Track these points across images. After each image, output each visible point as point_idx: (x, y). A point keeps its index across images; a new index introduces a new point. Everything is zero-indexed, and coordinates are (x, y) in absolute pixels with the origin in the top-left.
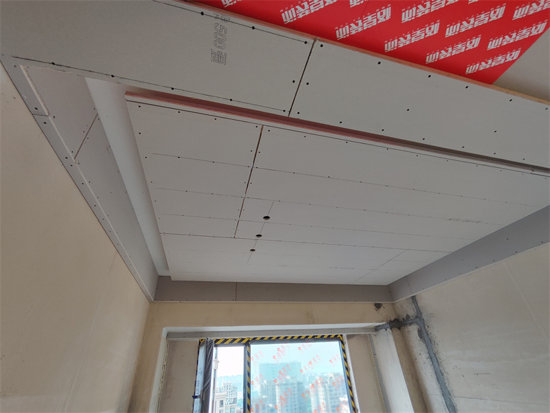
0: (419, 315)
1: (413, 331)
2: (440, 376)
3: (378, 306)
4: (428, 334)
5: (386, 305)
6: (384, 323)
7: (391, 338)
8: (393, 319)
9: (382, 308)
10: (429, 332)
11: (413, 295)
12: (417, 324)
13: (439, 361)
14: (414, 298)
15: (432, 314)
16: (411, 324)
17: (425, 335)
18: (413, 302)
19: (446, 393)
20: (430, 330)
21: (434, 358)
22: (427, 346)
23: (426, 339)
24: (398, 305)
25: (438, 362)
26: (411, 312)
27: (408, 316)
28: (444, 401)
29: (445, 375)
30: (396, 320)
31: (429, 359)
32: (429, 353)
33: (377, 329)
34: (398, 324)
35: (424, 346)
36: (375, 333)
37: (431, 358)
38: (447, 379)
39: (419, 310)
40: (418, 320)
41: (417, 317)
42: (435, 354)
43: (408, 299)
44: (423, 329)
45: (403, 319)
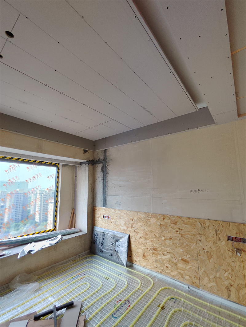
0: (105, 159)
1: (99, 167)
2: (105, 187)
3: (85, 151)
4: (106, 169)
5: (90, 152)
6: (86, 161)
7: (87, 169)
8: (91, 159)
9: (87, 153)
10: (107, 168)
11: (106, 149)
12: (103, 164)
13: (107, 181)
14: (105, 151)
15: (112, 160)
16: (99, 163)
17: (105, 169)
18: (104, 153)
19: (105, 194)
21: (105, 180)
23: (104, 171)
24: (96, 153)
26: (102, 158)
27: (99, 159)
28: (103, 197)
29: (107, 187)
30: (93, 161)
31: (102, 180)
32: (103, 177)
33: (81, 164)
34: (93, 163)
35: (102, 174)
36: (79, 166)
38: (107, 189)
39: (106, 157)
40: (104, 162)
42: (106, 178)
43: (102, 151)
44: (105, 166)
45: (96, 160)
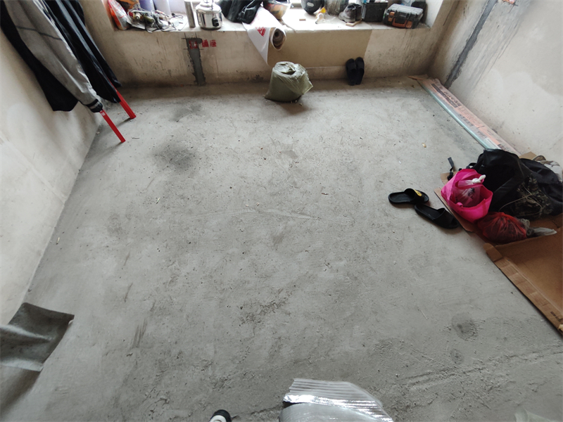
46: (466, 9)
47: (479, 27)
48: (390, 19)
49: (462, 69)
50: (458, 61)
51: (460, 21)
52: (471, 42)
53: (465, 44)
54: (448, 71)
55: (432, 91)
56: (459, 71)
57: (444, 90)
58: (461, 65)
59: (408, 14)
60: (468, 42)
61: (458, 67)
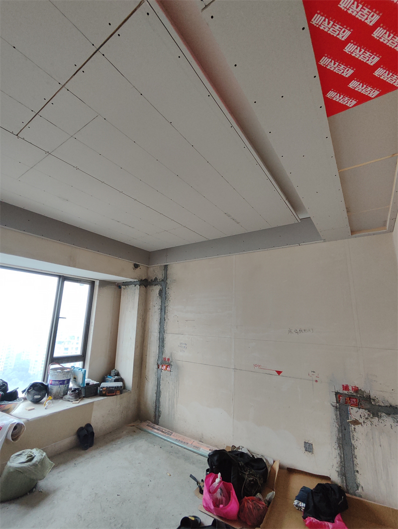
0: (165, 279)
1: (156, 289)
2: (162, 321)
3: (136, 266)
4: (166, 294)
5: (142, 267)
6: (135, 280)
7: (137, 292)
8: (143, 279)
9: (139, 268)
11: (167, 264)
12: (161, 285)
13: (167, 311)
14: (166, 267)
15: (175, 280)
16: (155, 285)
17: (164, 293)
18: (164, 269)
19: (162, 331)
20: (168, 291)
21: (163, 310)
22: (162, 301)
23: (163, 296)
24: (152, 269)
25: (165, 312)
26: (160, 277)
27: (156, 279)
28: (158, 336)
29: (166, 320)
30: (146, 280)
31: (160, 310)
32: (161, 306)
33: (126, 284)
34: (146, 283)
35: (159, 301)
36: (125, 287)
37: (161, 309)
38: (166, 323)
39: (167, 276)
40: (163, 282)
41: (163, 280)
42: (165, 307)
43: (161, 266)
44: (164, 289)
45: (152, 280)
46: (147, 377)
47: (158, 385)
48: (104, 392)
49: (161, 409)
50: (156, 406)
51: (146, 384)
52: (158, 393)
53: (155, 395)
54: (152, 414)
55: (149, 430)
56: (159, 411)
57: (157, 427)
58: (159, 407)
59: (115, 387)
60: (156, 393)
61: (157, 409)
